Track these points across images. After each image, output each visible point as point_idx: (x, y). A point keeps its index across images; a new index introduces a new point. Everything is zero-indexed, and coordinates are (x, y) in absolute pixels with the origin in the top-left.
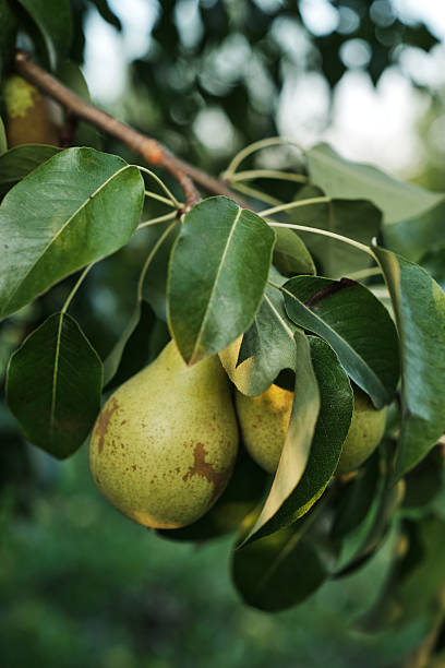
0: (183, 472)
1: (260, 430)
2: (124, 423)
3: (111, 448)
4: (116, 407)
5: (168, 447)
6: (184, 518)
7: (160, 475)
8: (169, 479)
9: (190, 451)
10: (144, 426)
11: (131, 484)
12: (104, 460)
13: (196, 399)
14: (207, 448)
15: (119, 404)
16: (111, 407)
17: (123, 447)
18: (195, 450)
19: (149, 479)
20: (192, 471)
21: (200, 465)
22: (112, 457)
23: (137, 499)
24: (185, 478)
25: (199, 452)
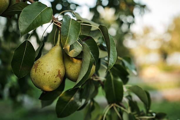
0: (56, 76)
1: (71, 68)
2: (42, 65)
3: (39, 71)
4: (39, 62)
5: (53, 70)
6: (54, 87)
7: (51, 77)
8: (53, 77)
9: (57, 71)
10: (47, 65)
11: (43, 79)
12: (37, 74)
13: (58, 60)
14: (61, 71)
15: (40, 61)
16: (38, 62)
17: (42, 70)
18: (58, 71)
19: (48, 77)
20: (58, 76)
21: (59, 75)
22: (39, 73)
23: (45, 82)
24: (56, 78)
25: (59, 72)
